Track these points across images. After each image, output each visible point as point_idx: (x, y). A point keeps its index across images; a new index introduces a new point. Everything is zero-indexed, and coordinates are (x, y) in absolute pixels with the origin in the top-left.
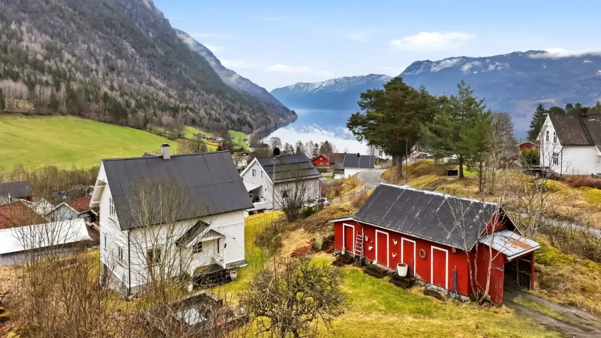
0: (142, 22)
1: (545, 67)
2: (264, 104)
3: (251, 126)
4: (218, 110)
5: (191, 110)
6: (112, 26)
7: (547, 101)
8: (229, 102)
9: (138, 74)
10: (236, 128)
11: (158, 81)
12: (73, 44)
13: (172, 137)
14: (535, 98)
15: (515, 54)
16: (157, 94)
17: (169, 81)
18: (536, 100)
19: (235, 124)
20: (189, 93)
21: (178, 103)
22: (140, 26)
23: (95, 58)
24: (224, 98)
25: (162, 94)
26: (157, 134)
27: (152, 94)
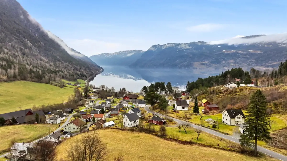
0: (32, 29)
1: (204, 48)
2: (89, 65)
3: (86, 77)
4: (71, 70)
5: (61, 71)
6: (20, 33)
7: (205, 62)
8: (75, 66)
9: (35, 56)
10: (80, 78)
11: (44, 58)
12: (5, 43)
13: (61, 86)
14: (200, 61)
15: (193, 42)
16: (46, 65)
17: (48, 57)
18: (201, 62)
19: (79, 76)
20: (58, 63)
21: (55, 68)
22: (31, 31)
23: (16, 50)
24: (72, 64)
25: (47, 65)
26: (55, 86)
27: (43, 65)
